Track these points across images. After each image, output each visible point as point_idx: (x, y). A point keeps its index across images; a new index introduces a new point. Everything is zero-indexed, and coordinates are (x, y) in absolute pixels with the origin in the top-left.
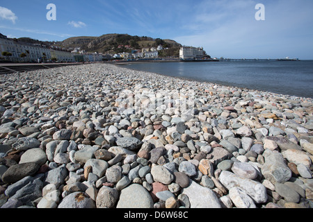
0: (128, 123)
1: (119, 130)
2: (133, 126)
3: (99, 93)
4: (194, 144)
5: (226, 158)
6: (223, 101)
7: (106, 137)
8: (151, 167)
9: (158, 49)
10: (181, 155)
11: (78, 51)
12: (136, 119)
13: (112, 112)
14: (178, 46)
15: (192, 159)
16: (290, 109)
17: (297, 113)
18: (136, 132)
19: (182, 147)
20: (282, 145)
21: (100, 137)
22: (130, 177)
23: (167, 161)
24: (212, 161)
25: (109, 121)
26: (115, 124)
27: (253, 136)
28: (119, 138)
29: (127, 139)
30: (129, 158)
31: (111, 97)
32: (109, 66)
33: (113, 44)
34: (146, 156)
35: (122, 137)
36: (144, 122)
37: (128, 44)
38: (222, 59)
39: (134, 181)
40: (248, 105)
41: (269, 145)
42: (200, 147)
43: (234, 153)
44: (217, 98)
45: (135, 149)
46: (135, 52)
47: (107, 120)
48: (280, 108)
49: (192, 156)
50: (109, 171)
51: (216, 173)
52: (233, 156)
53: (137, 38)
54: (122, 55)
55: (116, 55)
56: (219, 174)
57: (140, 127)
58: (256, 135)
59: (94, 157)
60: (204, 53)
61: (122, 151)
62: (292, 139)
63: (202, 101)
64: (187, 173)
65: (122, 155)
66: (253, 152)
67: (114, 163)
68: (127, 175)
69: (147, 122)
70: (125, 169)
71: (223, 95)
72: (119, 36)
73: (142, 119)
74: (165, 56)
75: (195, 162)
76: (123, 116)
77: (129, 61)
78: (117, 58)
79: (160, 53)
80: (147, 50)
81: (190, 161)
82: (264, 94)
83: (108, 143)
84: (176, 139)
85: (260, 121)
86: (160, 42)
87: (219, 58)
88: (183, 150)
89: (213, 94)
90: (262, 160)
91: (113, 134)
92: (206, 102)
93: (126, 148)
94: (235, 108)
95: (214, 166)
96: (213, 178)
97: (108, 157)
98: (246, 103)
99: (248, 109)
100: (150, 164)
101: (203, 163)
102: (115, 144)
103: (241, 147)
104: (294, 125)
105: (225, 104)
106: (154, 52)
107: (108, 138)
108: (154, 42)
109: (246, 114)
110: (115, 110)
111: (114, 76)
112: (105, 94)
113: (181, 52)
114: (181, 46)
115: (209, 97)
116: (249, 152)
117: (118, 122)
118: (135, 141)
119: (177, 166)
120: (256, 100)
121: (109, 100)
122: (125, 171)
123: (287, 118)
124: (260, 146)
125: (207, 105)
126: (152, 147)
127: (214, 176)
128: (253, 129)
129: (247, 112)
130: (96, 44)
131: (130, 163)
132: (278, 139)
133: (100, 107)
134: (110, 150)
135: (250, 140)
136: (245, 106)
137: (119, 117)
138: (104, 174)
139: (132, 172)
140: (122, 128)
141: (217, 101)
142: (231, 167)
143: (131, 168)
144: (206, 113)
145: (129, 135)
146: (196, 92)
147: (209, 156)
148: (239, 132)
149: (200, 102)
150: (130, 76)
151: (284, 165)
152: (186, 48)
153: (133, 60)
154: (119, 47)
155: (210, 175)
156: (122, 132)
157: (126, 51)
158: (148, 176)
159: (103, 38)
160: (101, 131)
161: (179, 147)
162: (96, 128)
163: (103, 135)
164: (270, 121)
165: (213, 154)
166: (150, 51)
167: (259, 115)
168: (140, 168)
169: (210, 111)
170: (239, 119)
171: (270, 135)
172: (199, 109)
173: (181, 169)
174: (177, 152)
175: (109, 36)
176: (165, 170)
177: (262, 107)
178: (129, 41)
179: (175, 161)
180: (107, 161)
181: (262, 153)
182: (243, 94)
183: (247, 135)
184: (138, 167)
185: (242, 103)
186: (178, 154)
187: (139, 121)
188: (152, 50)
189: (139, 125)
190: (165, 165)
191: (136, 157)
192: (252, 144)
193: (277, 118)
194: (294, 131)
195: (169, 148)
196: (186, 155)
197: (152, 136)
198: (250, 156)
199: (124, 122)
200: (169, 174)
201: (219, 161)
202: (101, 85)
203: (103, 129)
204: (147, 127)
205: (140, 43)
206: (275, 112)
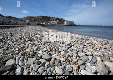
0: (46, 50)
1: (43, 52)
2: (48, 51)
3: (36, 37)
4: (71, 58)
5: (83, 64)
6: (81, 41)
7: (38, 55)
8: (55, 67)
9: (57, 21)
10: (66, 63)
11: (28, 21)
12: (50, 48)
13: (41, 45)
14: (64, 20)
15: (70, 64)
16: (105, 45)
17: (108, 46)
18: (49, 53)
19: (66, 59)
20: (104, 59)
21: (36, 55)
22: (47, 72)
23: (61, 65)
24: (78, 65)
25: (40, 49)
26: (42, 50)
27: (92, 55)
28: (43, 55)
29: (46, 56)
30: (47, 64)
31: (40, 39)
32: (39, 27)
33: (41, 19)
34: (53, 63)
35: (44, 55)
36: (52, 49)
37: (46, 19)
38: (80, 25)
39: (49, 73)
40: (90, 43)
41: (99, 59)
42: (73, 60)
43: (86, 62)
44: (78, 40)
45: (49, 60)
46: (49, 22)
47: (39, 48)
48: (101, 44)
49: (70, 63)
50: (39, 69)
51: (79, 70)
52: (85, 63)
53: (50, 17)
54: (44, 23)
55: (42, 23)
56: (81, 71)
57: (51, 51)
58: (94, 55)
59: (34, 63)
60: (73, 23)
61: (44, 61)
62: (107, 57)
63: (73, 41)
64: (69, 70)
65: (45, 62)
66: (93, 62)
67: (41, 66)
68: (46, 70)
69: (53, 49)
70: (46, 68)
71: (81, 39)
72: (43, 16)
73: (52, 48)
74: (59, 24)
75: (72, 65)
76: (45, 47)
77: (47, 25)
78: (42, 24)
79: (57, 23)
80: (53, 22)
81: (69, 65)
82: (95, 38)
83: (39, 58)
84: (64, 56)
85: (94, 49)
86: (58, 19)
87: (78, 25)
88: (67, 61)
89: (77, 39)
90: (96, 65)
91: (41, 54)
92: (74, 42)
93: (46, 60)
94: (85, 44)
95: (79, 67)
96: (78, 72)
97: (39, 63)
98: (89, 42)
99: (90, 44)
100: (55, 66)
101: (74, 66)
102: (42, 58)
103: (88, 60)
104: (107, 51)
105: (82, 43)
106: (55, 22)
107: (39, 55)
108: (56, 19)
109: (89, 47)
110: (42, 44)
111: (41, 31)
112: (38, 38)
113: (65, 23)
114: (65, 20)
115: (76, 40)
116: (91, 62)
117: (43, 49)
118: (49, 57)
119: (65, 67)
120: (92, 41)
121: (39, 40)
122: (45, 69)
123: (104, 48)
124: (95, 59)
125: (75, 43)
126: (55, 59)
127: (79, 72)
128: (92, 53)
129: (89, 46)
130: (35, 19)
131: (47, 66)
132: (102, 57)
133: (36, 43)
134: (40, 60)
135: (91, 57)
136: (89, 43)
137: (43, 47)
138: (37, 70)
139: (48, 69)
140: (44, 52)
141: (78, 41)
142: (85, 68)
143: (48, 68)
144: (75, 46)
145: (47, 54)
146: (71, 38)
147: (76, 63)
148: (87, 54)
149: (72, 42)
150: (47, 31)
151: (105, 68)
152: (67, 21)
153: (48, 25)
154: (43, 20)
155: (77, 71)
156: (44, 53)
157: (46, 22)
158: (54, 71)
159: (38, 17)
160: (37, 53)
161: (65, 59)
162: (35, 51)
163: (37, 54)
164: (98, 49)
165: (78, 62)
166: (54, 22)
167: (94, 47)
168: (51, 68)
169: (76, 45)
170: (87, 48)
171: (99, 55)
172: (72, 45)
173: (67, 69)
174: (65, 61)
175: (40, 16)
176: (60, 69)
177: (95, 44)
178: (47, 18)
179: (64, 65)
180: (39, 65)
181: (96, 62)
182: (88, 39)
183: (90, 55)
184: (50, 67)
185: (88, 42)
186: (65, 62)
187: (50, 49)
188: (55, 21)
189: (51, 50)
190: (60, 67)
191: (50, 63)
192: (92, 59)
193: (101, 48)
194: (107, 54)
195: (62, 60)
196: (68, 63)
197: (55, 55)
198: (92, 63)
199: (45, 49)
200: (62, 70)
201: (80, 65)
202: (36, 34)
203: (37, 52)
204: (54, 51)
205: (51, 19)
206: (100, 46)
